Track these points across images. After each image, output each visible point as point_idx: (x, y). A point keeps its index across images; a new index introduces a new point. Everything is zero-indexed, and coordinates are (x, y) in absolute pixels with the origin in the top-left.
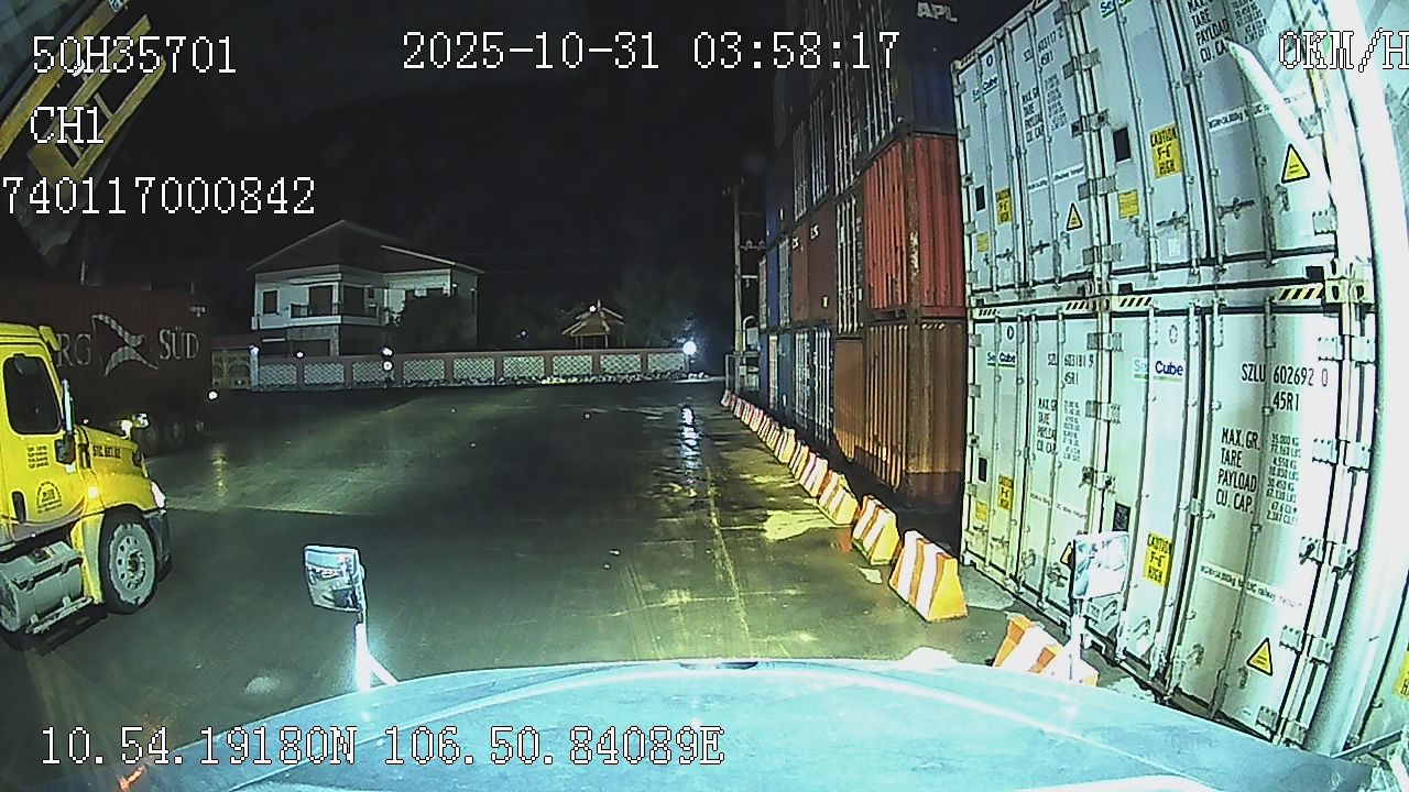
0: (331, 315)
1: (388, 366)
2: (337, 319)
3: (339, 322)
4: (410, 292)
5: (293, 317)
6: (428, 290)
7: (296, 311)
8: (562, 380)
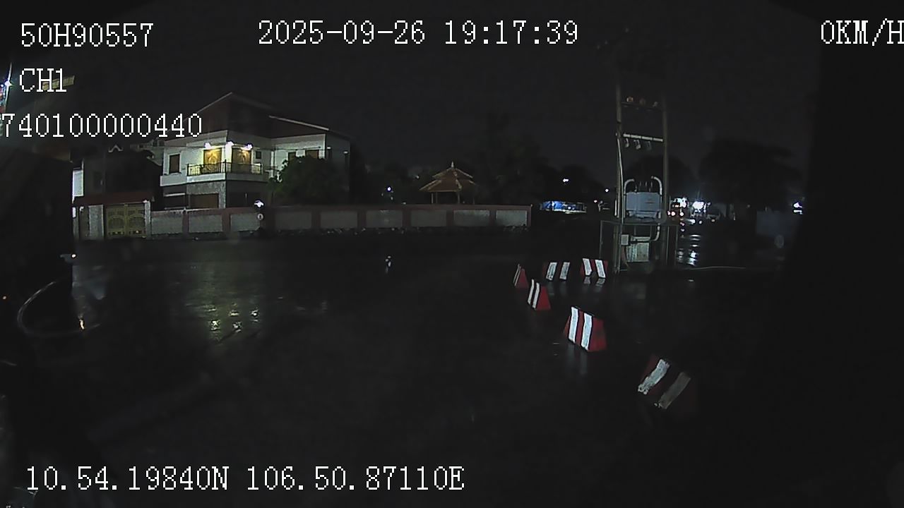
0: (219, 172)
3: (224, 178)
4: (292, 155)
5: (188, 175)
6: (306, 152)
8: (419, 232)
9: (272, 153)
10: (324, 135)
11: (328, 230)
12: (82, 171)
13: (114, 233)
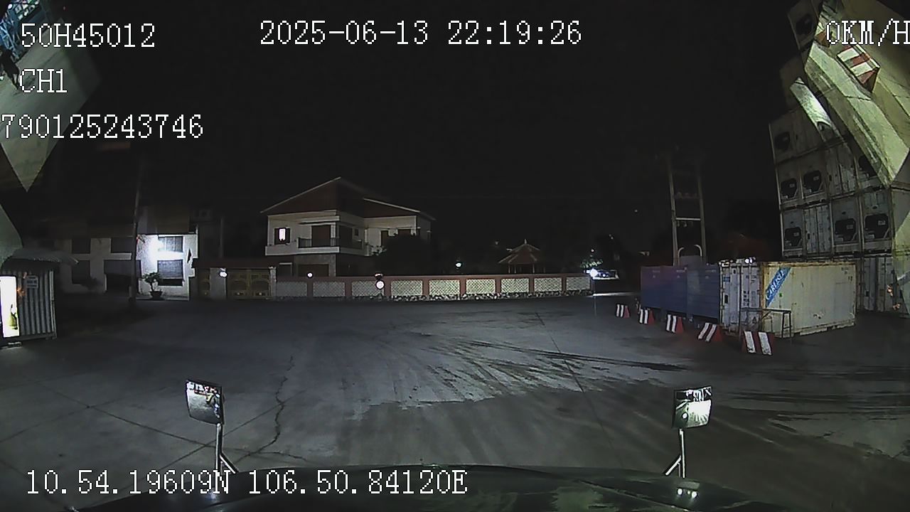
0: (330, 246)
1: (380, 284)
2: (337, 250)
4: (384, 233)
5: (299, 247)
6: (399, 230)
7: (302, 243)
8: (509, 297)
9: (366, 231)
10: (415, 217)
11: (436, 296)
12: (197, 236)
13: (236, 294)
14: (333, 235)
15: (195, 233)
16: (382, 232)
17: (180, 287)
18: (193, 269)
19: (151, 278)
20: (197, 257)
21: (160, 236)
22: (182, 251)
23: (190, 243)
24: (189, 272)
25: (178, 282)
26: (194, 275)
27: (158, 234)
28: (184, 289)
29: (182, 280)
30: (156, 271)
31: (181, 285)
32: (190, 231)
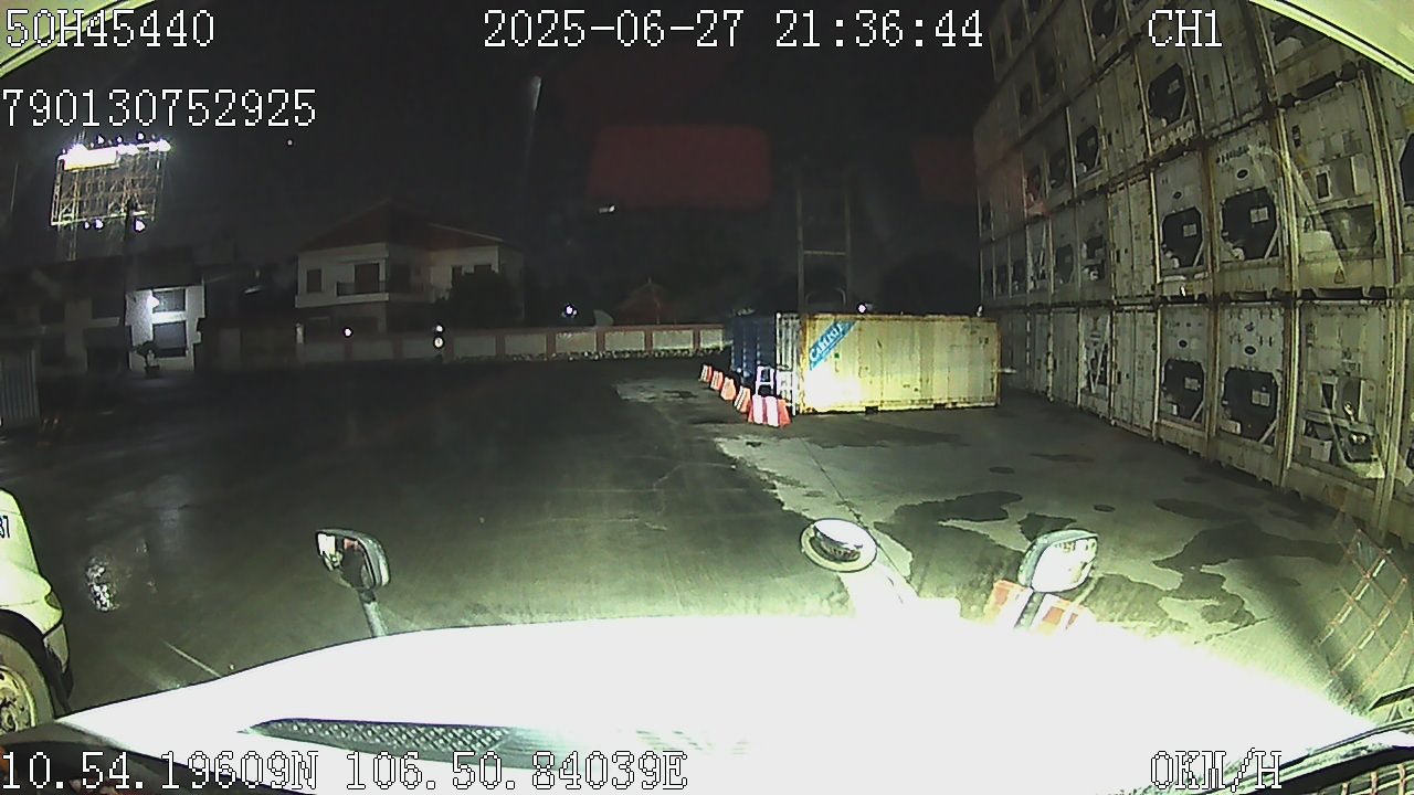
0: (378, 292)
1: (439, 343)
2: (386, 297)
3: (387, 299)
4: (456, 270)
5: (338, 294)
6: (476, 267)
7: (341, 289)
8: (615, 357)
9: (431, 269)
10: (497, 247)
11: (515, 356)
12: (203, 288)
13: (253, 364)
14: (382, 277)
15: (200, 284)
16: (453, 270)
17: (182, 358)
18: (199, 333)
19: (146, 348)
20: (203, 316)
21: (156, 290)
22: (184, 309)
23: (194, 297)
24: (193, 337)
25: (181, 352)
26: (199, 341)
27: (152, 289)
28: (187, 361)
29: (185, 349)
30: (151, 338)
31: (184, 355)
32: (195, 282)
